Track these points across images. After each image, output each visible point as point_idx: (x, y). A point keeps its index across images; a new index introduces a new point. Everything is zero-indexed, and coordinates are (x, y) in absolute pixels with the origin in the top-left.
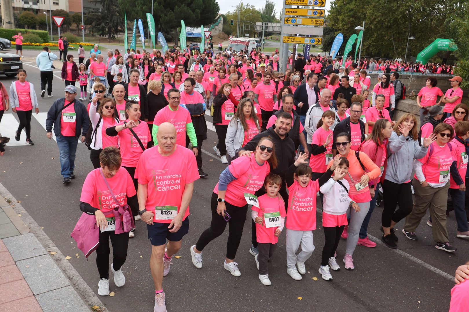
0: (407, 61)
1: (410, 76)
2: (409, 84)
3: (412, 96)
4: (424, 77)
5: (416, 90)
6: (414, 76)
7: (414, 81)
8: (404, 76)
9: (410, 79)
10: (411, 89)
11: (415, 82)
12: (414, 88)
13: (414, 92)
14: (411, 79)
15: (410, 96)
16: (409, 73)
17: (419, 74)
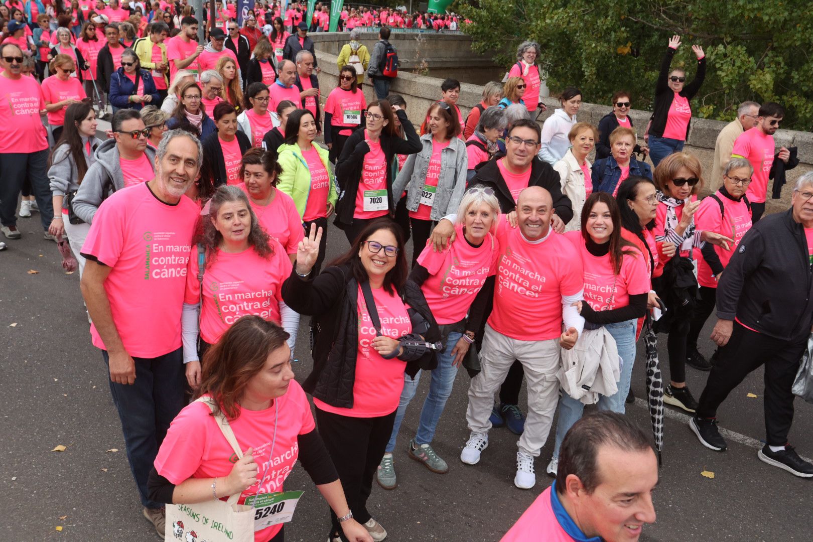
0: (414, 9)
1: (417, 35)
2: (417, 49)
3: (423, 69)
4: (440, 36)
5: (428, 59)
6: (425, 36)
7: (424, 43)
8: (408, 35)
9: (417, 40)
10: (421, 57)
11: (426, 46)
12: (426, 55)
13: (426, 62)
14: (420, 40)
15: (420, 70)
16: (416, 30)
17: (433, 32)
